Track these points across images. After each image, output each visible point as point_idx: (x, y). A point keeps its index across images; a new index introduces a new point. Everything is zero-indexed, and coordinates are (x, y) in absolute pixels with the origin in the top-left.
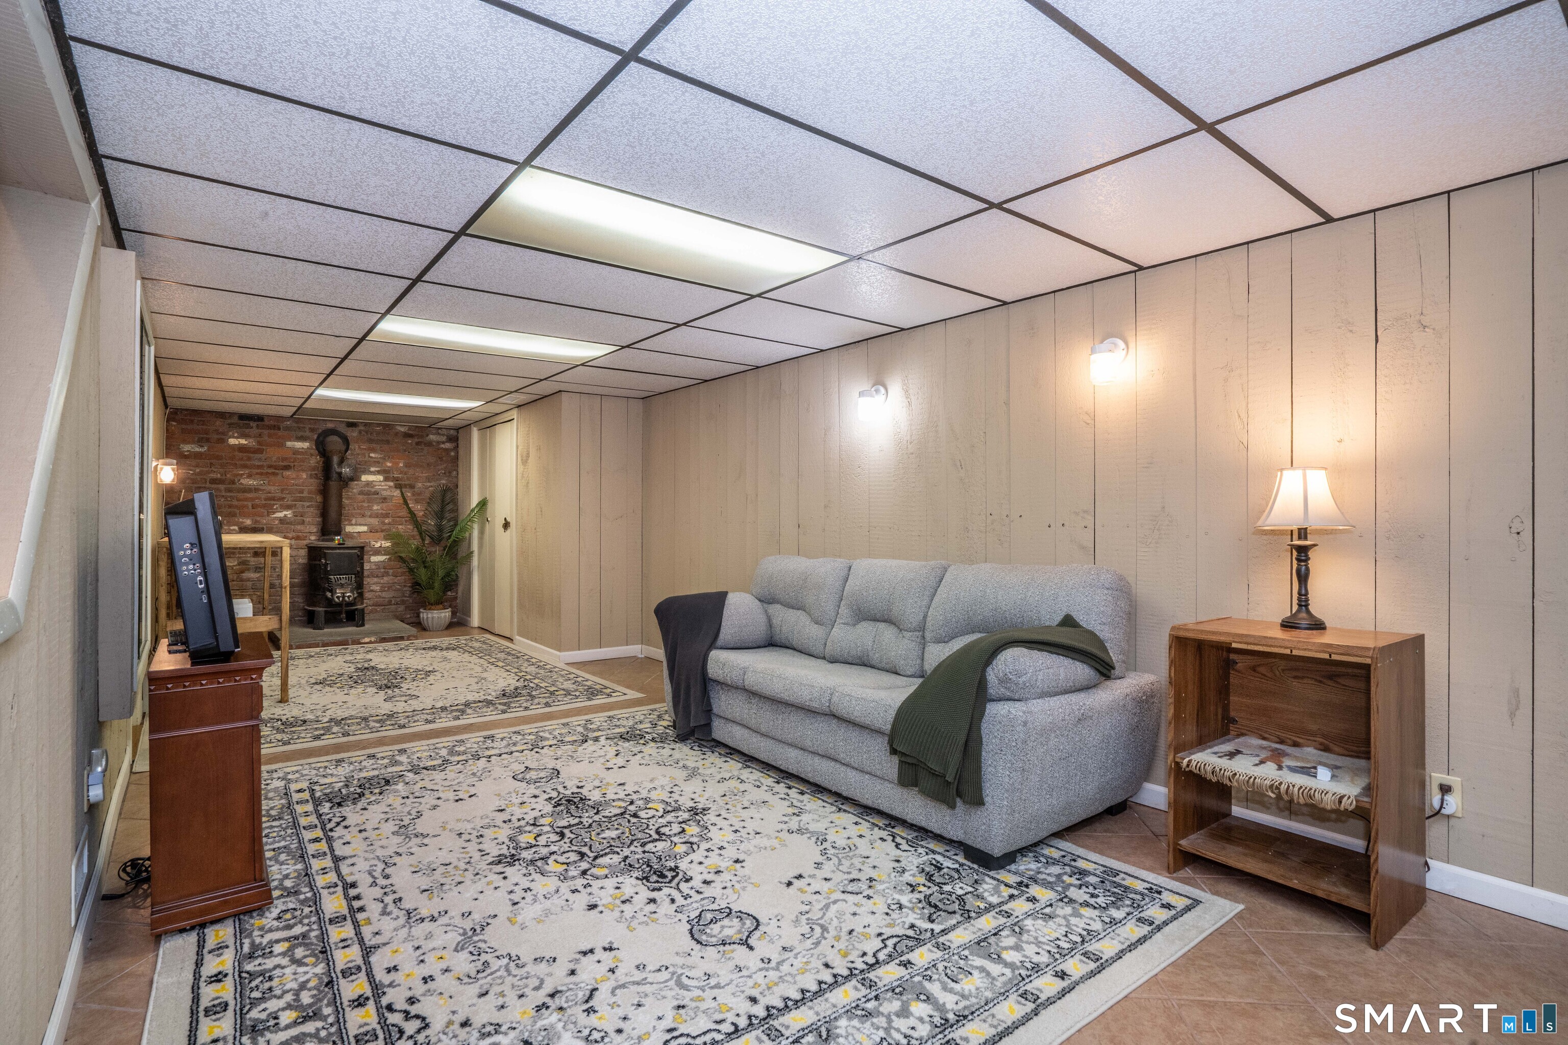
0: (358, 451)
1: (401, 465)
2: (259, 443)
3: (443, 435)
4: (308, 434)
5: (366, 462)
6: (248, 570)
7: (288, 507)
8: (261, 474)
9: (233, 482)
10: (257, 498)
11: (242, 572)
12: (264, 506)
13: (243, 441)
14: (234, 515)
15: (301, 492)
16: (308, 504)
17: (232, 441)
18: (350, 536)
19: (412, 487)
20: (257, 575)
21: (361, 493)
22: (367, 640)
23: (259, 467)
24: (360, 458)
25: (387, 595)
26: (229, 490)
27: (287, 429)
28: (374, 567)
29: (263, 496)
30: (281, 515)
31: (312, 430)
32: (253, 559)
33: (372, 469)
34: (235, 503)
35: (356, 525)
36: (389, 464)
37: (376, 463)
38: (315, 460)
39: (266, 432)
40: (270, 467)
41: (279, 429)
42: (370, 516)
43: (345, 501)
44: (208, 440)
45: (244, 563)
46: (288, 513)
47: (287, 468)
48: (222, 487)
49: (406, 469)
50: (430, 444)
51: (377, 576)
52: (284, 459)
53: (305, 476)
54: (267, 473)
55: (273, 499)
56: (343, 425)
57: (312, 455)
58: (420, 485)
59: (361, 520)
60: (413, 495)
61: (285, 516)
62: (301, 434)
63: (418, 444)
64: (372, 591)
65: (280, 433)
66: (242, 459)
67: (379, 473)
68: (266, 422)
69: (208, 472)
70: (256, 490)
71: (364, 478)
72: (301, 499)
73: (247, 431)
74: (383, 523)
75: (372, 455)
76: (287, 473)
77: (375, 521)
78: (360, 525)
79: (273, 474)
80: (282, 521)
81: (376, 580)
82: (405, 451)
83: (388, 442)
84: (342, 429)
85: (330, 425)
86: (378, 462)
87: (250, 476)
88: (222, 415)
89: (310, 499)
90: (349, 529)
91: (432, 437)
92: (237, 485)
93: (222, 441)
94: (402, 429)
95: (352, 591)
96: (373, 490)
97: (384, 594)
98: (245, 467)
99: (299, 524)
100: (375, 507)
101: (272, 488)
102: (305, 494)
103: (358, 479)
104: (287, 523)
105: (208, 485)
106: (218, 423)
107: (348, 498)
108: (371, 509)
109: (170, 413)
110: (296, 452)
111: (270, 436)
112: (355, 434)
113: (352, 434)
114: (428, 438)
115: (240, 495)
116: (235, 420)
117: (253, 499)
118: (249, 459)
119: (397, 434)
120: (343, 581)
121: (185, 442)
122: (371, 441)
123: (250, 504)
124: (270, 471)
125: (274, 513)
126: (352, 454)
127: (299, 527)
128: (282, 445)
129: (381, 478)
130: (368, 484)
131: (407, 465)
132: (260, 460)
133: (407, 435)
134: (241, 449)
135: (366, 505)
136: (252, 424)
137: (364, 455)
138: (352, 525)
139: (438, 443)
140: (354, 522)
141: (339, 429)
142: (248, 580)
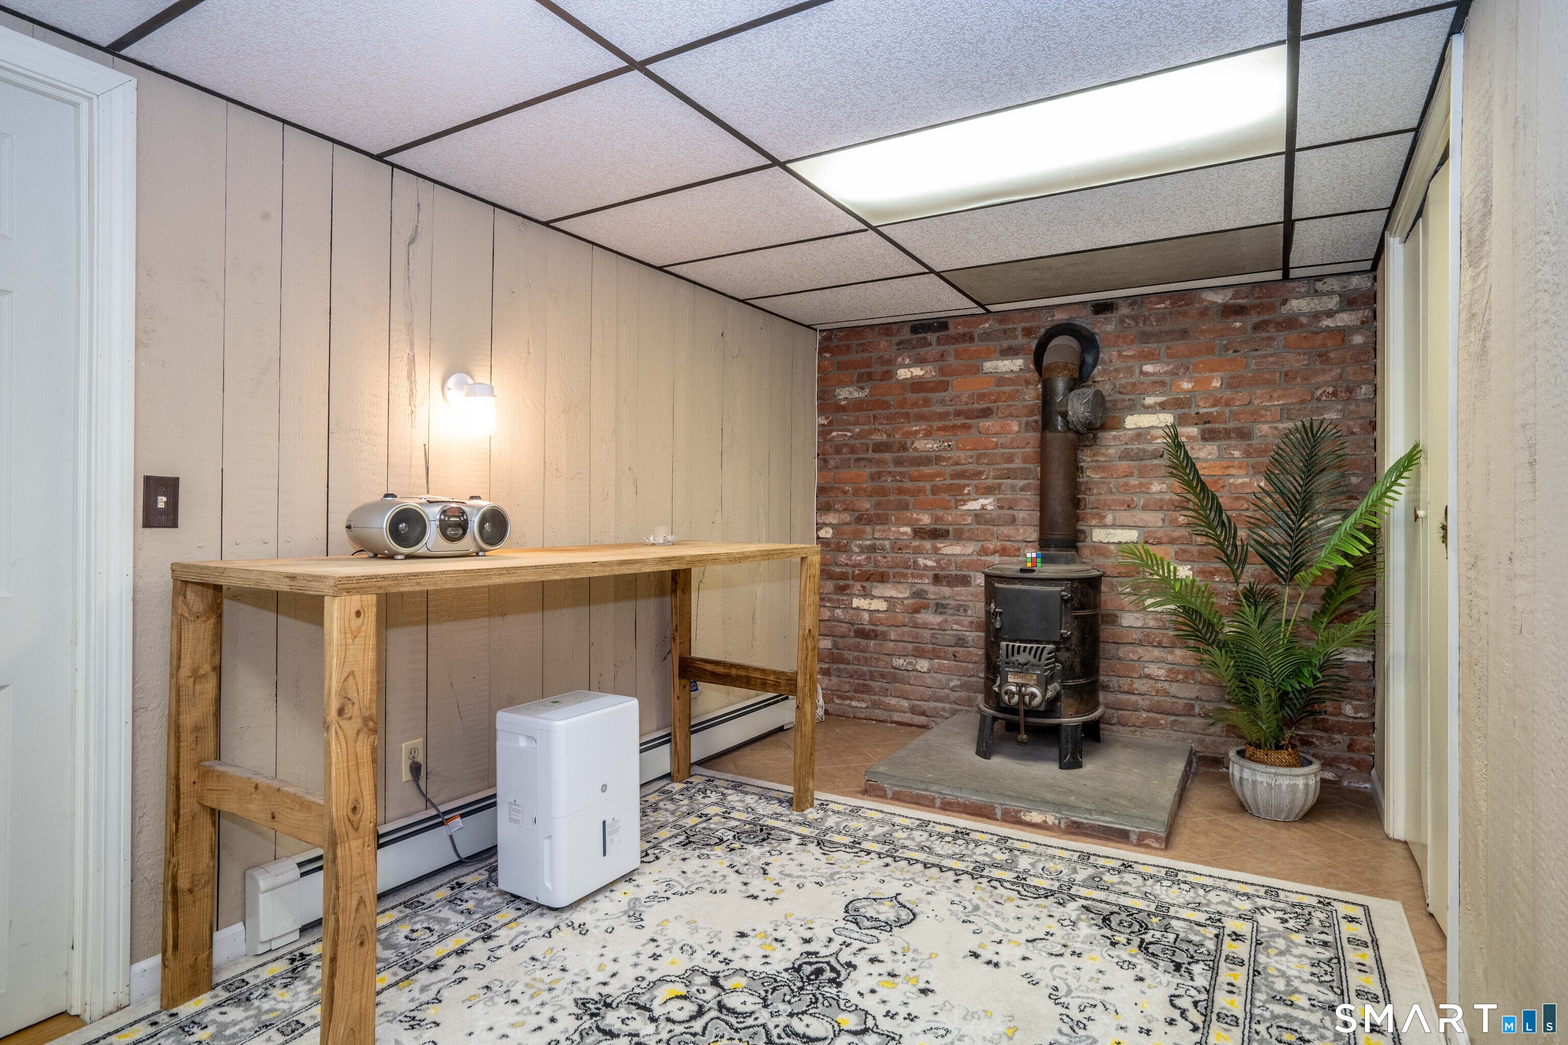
0: (1117, 364)
1: (1216, 384)
2: (942, 371)
3: (1330, 293)
4: (1020, 340)
5: (1134, 385)
6: (926, 607)
7: (988, 491)
8: (945, 429)
9: (904, 448)
10: (939, 474)
11: (916, 611)
12: (949, 489)
13: (918, 372)
14: (905, 507)
15: (1010, 459)
16: (1021, 483)
17: (903, 374)
18: (1101, 549)
19: (1244, 435)
20: (939, 619)
21: (1126, 456)
22: (1035, 817)
23: (943, 416)
24: (1123, 379)
25: (1185, 691)
26: (898, 462)
27: (987, 336)
28: (1152, 623)
29: (949, 470)
30: (974, 505)
31: (1028, 332)
32: (932, 588)
33: (1150, 400)
34: (908, 485)
35: (1113, 526)
36: (1187, 385)
37: (1159, 384)
38: (1031, 395)
39: (951, 348)
40: (958, 413)
41: (971, 339)
42: (1145, 508)
43: (1091, 475)
44: (870, 377)
45: (919, 594)
46: (988, 502)
47: (986, 413)
48: (888, 456)
49: (1228, 394)
50: (1291, 323)
51: (1160, 645)
52: (981, 397)
53: (1015, 428)
54: (954, 427)
55: (961, 475)
56: (1087, 311)
57: (1028, 383)
58: (1265, 428)
59: (1125, 516)
60: (1247, 454)
61: (983, 507)
62: (1006, 344)
63: (1256, 327)
64: (1148, 677)
65: (972, 347)
66: (915, 405)
67: (1163, 407)
68: (952, 331)
69: (870, 432)
70: (938, 459)
71: (1132, 421)
72: (1010, 474)
73: (922, 351)
74: (1174, 523)
75: (1148, 368)
76: (986, 423)
77: (1153, 519)
78: (1123, 526)
79: (966, 427)
80: (979, 517)
81: (1157, 653)
82: (1226, 349)
83: (1184, 334)
84: (1085, 320)
85: (1060, 317)
86: (1163, 384)
87: (928, 434)
88: (887, 329)
89: (1025, 474)
90: (1099, 535)
91: (1299, 305)
92: (911, 453)
93: (888, 375)
94: (1219, 298)
95: (1044, 683)
96: (1150, 448)
97: (1174, 689)
98: (921, 417)
99: (1005, 524)
100: (1156, 487)
101: (962, 455)
102: (1017, 464)
103: (1118, 425)
104: (986, 523)
105: (870, 455)
106: (883, 344)
107: (1095, 469)
108: (1144, 489)
109: (824, 340)
110: (1001, 380)
111: (958, 355)
112: (1110, 328)
113: (1104, 327)
114: (1284, 310)
115: (914, 470)
116: (906, 334)
117: (931, 478)
118: (927, 402)
119: (1204, 313)
120: (1022, 658)
121: (842, 384)
122: (1145, 337)
123: (928, 486)
124: (961, 421)
125: (965, 502)
126: (1105, 371)
127: (1005, 530)
128: (978, 370)
129: (1167, 418)
130: (1141, 434)
131: (1232, 384)
132: (942, 402)
133: (1230, 311)
134: (917, 385)
135: (1133, 481)
136: (932, 337)
137: (1130, 371)
138: (1105, 526)
139: (1317, 316)
140: (1109, 519)
141: (1078, 322)
142: (925, 626)
